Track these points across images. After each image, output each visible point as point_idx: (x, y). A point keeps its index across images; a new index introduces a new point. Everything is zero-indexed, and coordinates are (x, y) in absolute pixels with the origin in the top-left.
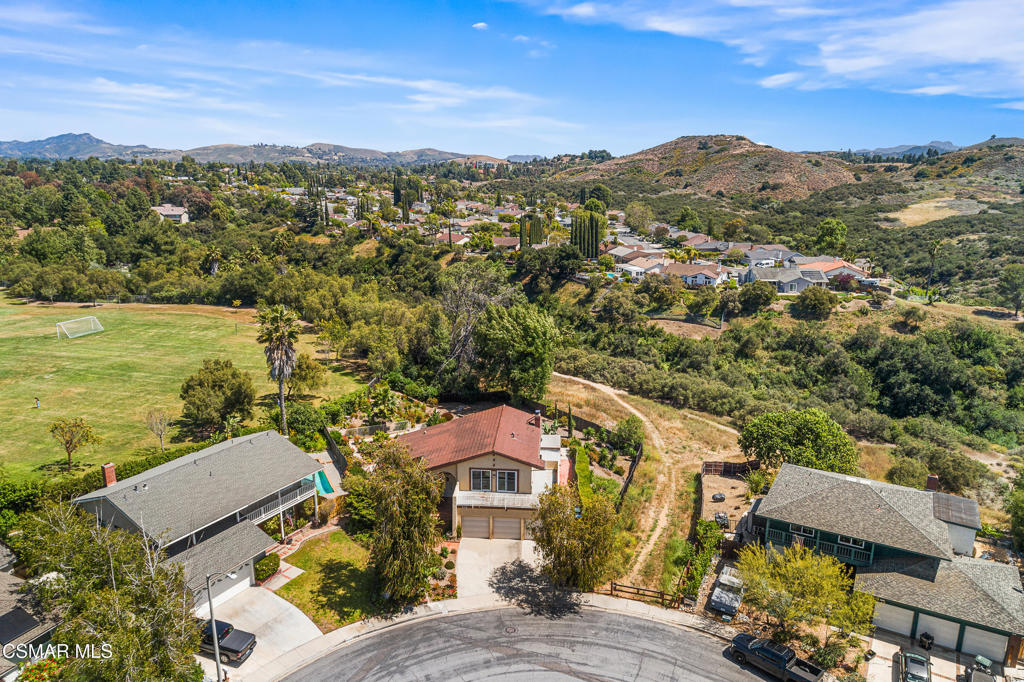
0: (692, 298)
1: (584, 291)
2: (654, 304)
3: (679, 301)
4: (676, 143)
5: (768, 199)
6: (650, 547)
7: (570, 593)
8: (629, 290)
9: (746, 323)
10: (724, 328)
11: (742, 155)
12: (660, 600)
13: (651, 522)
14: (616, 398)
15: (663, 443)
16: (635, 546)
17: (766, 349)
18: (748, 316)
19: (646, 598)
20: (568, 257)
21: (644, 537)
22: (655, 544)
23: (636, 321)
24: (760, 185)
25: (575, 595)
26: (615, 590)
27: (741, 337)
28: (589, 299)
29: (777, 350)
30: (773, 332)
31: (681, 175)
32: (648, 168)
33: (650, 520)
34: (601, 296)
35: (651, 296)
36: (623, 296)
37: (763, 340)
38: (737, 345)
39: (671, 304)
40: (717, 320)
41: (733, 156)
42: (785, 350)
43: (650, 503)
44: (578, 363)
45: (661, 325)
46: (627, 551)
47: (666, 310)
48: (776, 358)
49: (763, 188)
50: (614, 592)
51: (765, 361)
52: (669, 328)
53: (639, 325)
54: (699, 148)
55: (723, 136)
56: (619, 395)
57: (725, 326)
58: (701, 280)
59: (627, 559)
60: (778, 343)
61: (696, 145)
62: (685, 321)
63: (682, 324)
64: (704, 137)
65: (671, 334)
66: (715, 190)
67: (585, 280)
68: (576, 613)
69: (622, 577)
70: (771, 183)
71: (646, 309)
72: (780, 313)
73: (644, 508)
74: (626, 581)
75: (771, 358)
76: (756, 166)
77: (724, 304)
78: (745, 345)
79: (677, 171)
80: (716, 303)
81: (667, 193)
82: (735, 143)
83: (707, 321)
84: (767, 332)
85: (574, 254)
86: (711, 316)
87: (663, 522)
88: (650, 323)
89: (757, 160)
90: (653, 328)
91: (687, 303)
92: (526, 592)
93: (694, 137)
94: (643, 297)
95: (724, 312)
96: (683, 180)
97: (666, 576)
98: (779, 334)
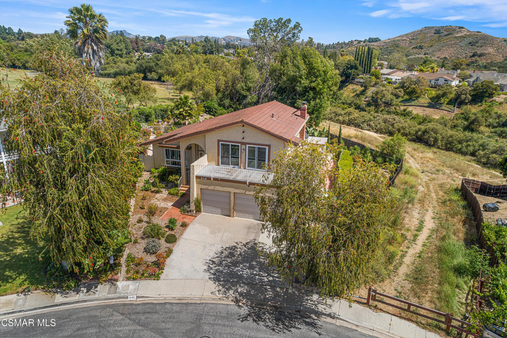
0: (434, 93)
1: (359, 89)
2: (406, 97)
3: (424, 95)
4: (421, 31)
5: (476, 61)
6: (418, 247)
7: (310, 293)
8: (390, 88)
9: (474, 110)
10: (456, 112)
11: (461, 37)
12: (444, 326)
13: (415, 222)
14: (378, 138)
15: (418, 166)
16: (400, 244)
17: (488, 126)
18: (475, 104)
19: (420, 319)
20: (352, 67)
21: (409, 235)
22: (424, 245)
23: (393, 106)
24: (471, 54)
25: (315, 297)
26: (374, 299)
27: (469, 117)
28: (363, 93)
29: (497, 127)
30: (494, 115)
31: (422, 49)
32: (402, 44)
33: (415, 220)
34: (371, 91)
35: (404, 91)
36: (386, 90)
37: (486, 120)
38: (466, 123)
39: (418, 97)
40: (452, 107)
41: (456, 37)
42: (503, 127)
43: (413, 204)
44: (351, 117)
45: (410, 109)
46: (391, 248)
47: (414, 100)
48: (495, 132)
49: (473, 56)
50: (372, 301)
51: (486, 134)
52: (415, 111)
53: (395, 108)
54: (435, 33)
55: (451, 26)
56: (380, 137)
57: (457, 111)
58: (441, 82)
59: (390, 258)
60: (498, 123)
61: (433, 31)
62: (428, 107)
63: (426, 109)
64: (438, 27)
65: (417, 115)
66: (443, 56)
67: (361, 82)
68: (313, 325)
69: (383, 281)
70: (478, 53)
71: (401, 99)
72: (501, 103)
73: (407, 208)
74: (388, 288)
75: (491, 132)
76: (470, 43)
77: (458, 96)
78: (472, 123)
79: (420, 46)
80: (452, 96)
81: (413, 57)
82: (458, 30)
83: (443, 107)
84: (490, 114)
85: (356, 66)
86: (447, 104)
87: (430, 224)
88: (402, 108)
89: (471, 40)
90: (405, 110)
91: (430, 96)
92: (250, 283)
93: (433, 27)
94: (400, 91)
95: (457, 101)
96: (423, 51)
97: (447, 288)
98: (499, 116)
